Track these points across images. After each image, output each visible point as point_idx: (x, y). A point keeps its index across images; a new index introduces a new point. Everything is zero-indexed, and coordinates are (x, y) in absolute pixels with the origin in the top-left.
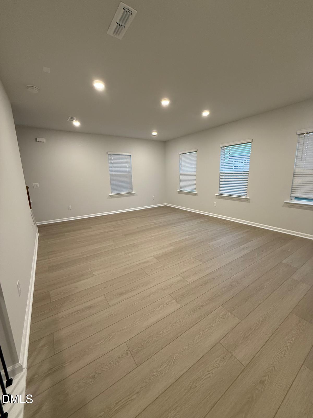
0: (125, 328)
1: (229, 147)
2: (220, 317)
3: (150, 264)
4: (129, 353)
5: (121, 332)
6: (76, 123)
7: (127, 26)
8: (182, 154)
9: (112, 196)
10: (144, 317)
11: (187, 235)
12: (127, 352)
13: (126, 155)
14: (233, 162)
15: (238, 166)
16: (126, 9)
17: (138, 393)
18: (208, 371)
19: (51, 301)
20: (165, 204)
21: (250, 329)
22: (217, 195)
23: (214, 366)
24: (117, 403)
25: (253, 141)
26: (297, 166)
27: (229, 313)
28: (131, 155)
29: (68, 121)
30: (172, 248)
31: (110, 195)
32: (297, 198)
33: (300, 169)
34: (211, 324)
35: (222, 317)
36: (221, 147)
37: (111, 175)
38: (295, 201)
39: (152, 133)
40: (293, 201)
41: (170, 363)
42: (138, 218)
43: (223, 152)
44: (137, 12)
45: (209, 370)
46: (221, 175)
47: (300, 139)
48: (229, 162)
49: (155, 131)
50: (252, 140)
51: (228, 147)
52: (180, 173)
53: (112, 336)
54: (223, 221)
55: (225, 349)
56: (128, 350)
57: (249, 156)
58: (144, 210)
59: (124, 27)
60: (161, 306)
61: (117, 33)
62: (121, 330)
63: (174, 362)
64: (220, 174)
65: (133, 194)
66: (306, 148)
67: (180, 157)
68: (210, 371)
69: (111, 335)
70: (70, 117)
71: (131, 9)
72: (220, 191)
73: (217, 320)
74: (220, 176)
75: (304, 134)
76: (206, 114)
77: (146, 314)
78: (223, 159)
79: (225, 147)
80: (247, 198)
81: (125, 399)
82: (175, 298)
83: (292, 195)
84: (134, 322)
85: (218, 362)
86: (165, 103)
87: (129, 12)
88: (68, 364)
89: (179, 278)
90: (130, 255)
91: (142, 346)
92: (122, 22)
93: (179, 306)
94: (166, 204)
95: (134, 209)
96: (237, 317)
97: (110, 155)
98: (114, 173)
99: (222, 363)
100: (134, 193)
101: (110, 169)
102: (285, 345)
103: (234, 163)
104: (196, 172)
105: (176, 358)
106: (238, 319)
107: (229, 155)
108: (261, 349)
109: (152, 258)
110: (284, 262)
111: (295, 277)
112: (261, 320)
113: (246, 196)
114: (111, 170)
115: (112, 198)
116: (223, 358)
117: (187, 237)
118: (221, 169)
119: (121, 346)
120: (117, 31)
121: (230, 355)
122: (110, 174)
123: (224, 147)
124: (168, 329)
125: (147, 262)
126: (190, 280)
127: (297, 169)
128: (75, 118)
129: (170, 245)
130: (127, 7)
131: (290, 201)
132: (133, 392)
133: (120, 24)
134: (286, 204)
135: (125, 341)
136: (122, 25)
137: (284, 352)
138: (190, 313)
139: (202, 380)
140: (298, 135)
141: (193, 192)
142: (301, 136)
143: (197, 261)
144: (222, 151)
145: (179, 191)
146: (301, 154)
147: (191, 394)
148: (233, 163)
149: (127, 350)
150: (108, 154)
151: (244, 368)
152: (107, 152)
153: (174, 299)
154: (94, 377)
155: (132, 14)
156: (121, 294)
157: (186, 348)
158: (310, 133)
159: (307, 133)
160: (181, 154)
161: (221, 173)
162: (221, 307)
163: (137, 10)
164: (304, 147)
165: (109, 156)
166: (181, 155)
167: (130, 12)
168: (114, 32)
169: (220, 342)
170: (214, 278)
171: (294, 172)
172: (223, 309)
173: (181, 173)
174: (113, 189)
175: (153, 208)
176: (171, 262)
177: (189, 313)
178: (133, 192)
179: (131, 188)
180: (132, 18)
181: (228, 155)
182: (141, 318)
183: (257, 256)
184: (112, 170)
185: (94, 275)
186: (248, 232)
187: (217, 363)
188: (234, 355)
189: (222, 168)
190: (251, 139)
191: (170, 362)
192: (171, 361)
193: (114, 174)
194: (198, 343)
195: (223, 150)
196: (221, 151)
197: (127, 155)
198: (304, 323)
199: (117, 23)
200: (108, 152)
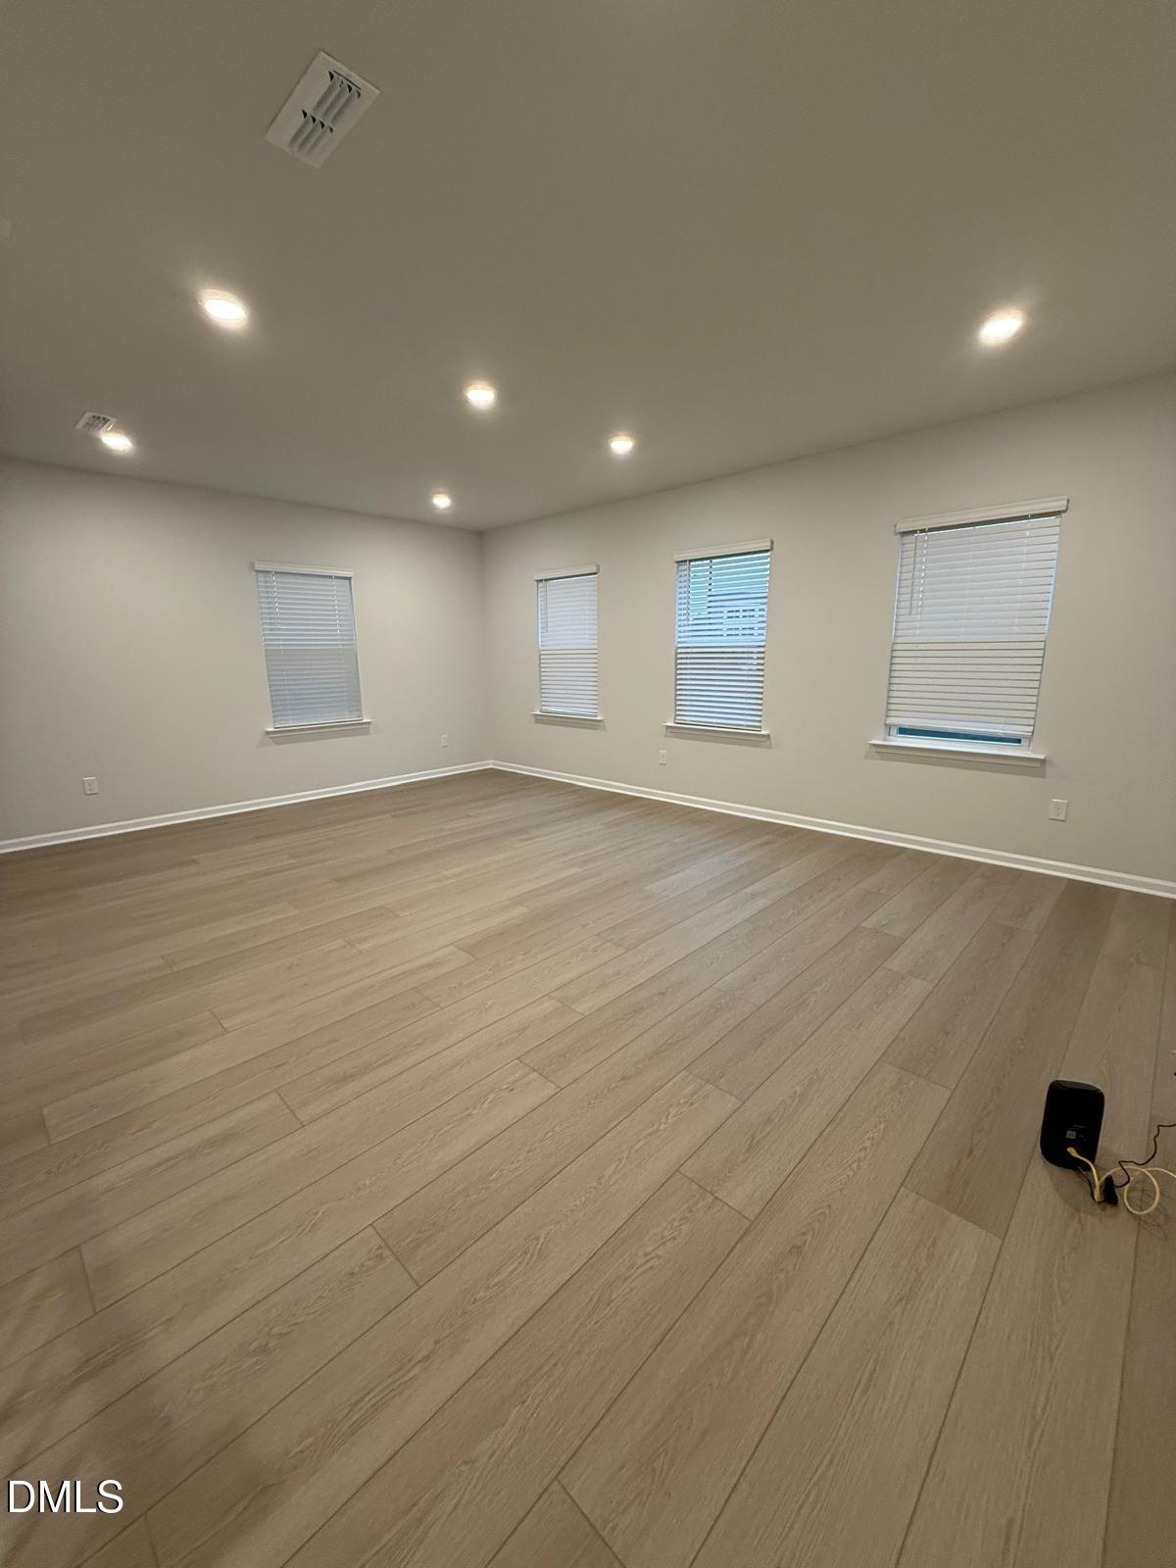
0: (367, 1182)
1: (708, 561)
2: (682, 1102)
3: (445, 969)
4: (387, 1253)
5: (353, 1197)
6: (117, 442)
7: (343, 128)
8: (546, 580)
9: (280, 737)
10: (431, 1139)
11: (573, 865)
12: (380, 1251)
13: (331, 577)
14: (722, 612)
15: (741, 627)
16: (341, 78)
17: (426, 1358)
18: (646, 1255)
19: (52, 1142)
20: (488, 764)
21: (769, 1120)
22: (667, 726)
23: (662, 1238)
24: (356, 1403)
25: (775, 545)
26: (900, 633)
27: (709, 1087)
28: (350, 579)
29: (77, 427)
30: (521, 910)
31: (268, 733)
32: (903, 731)
33: (908, 640)
34: (654, 1125)
35: (686, 1102)
36: (677, 562)
37: (269, 654)
38: (899, 739)
39: (431, 498)
40: (891, 738)
41: (529, 1255)
42: (388, 816)
43: (682, 579)
44: (377, 92)
45: (649, 1249)
46: (681, 658)
47: (906, 547)
48: (710, 613)
49: (440, 493)
50: (772, 543)
51: (705, 562)
52: (541, 648)
53: (320, 1214)
54: (690, 813)
55: (694, 1186)
56: (383, 1244)
57: (765, 595)
58: (412, 786)
59: (331, 130)
60: (491, 1097)
61: (303, 145)
62: (351, 1193)
63: (540, 1250)
64: (677, 653)
65: (362, 728)
66: (920, 578)
67: (540, 590)
68: (650, 1253)
69: (317, 1213)
70: (88, 415)
71: (355, 78)
72: (678, 713)
73: (673, 1111)
74: (677, 659)
75: (915, 532)
76: (622, 445)
77: (439, 1130)
78: (685, 603)
79: (691, 561)
80: (763, 733)
81: (385, 1384)
82: (536, 1068)
83: (891, 721)
84: (399, 1161)
85: (676, 1224)
86: (481, 396)
87: (350, 89)
88: (157, 1330)
89: (548, 1005)
90: (364, 946)
91: (434, 1223)
92: (325, 114)
93: (550, 1089)
94: (491, 761)
95: (369, 785)
96: (730, 1094)
97: (263, 574)
98: (284, 645)
99: (688, 1225)
100: (369, 723)
101: (268, 629)
102: (861, 1147)
103: (725, 615)
104: (595, 647)
105: (545, 1238)
106: (734, 1099)
107: (710, 590)
108: (796, 1170)
109: (451, 948)
110: (869, 924)
111: (895, 964)
112: (798, 1093)
113: (760, 727)
114: (269, 635)
115: (279, 744)
116: (691, 1211)
117: (572, 871)
118: (680, 637)
119: (356, 1239)
120: (301, 139)
121: (710, 1199)
122: (266, 651)
123: (685, 561)
124: (518, 1161)
125: (429, 966)
126: (583, 1007)
127: (899, 640)
128: (113, 420)
129: (516, 902)
130: (344, 70)
131: (885, 740)
132: (410, 1360)
133: (314, 120)
134: (874, 750)
135: (371, 1222)
136: (324, 122)
137: (855, 1166)
138: (589, 1104)
139: (628, 1282)
140: (898, 536)
141: (589, 715)
142: (907, 539)
143: (608, 944)
144: (681, 576)
145: (539, 713)
146: (909, 596)
147: (596, 1323)
148: (722, 618)
149: (380, 1247)
150: (257, 571)
151: (748, 1224)
152: (253, 563)
153: (534, 1070)
154: (264, 1349)
155: (359, 95)
156: (346, 1078)
157: (578, 1204)
158: (930, 530)
159: (922, 531)
160: (541, 581)
161: (679, 651)
162: (684, 1073)
163: (377, 88)
164: (917, 573)
165: (261, 578)
166: (540, 585)
167: (353, 88)
168: (294, 139)
169: (681, 1169)
170: (664, 991)
171: (893, 651)
172: (691, 1076)
173: (545, 648)
174: (279, 707)
175: (442, 778)
176: (520, 958)
177: (586, 1104)
178: (364, 721)
179: (355, 704)
180: (359, 108)
181: (705, 588)
182: (423, 1143)
183: (793, 913)
184: (274, 635)
185: (226, 1031)
186: (767, 843)
187: (672, 1228)
188: (721, 1197)
189: (682, 634)
190: (769, 540)
191: (526, 1254)
192: (532, 1248)
193: (282, 647)
194: (613, 1185)
195: (682, 573)
196: (677, 577)
197: (337, 577)
198: (912, 1083)
199: (305, 114)
200: (256, 562)
